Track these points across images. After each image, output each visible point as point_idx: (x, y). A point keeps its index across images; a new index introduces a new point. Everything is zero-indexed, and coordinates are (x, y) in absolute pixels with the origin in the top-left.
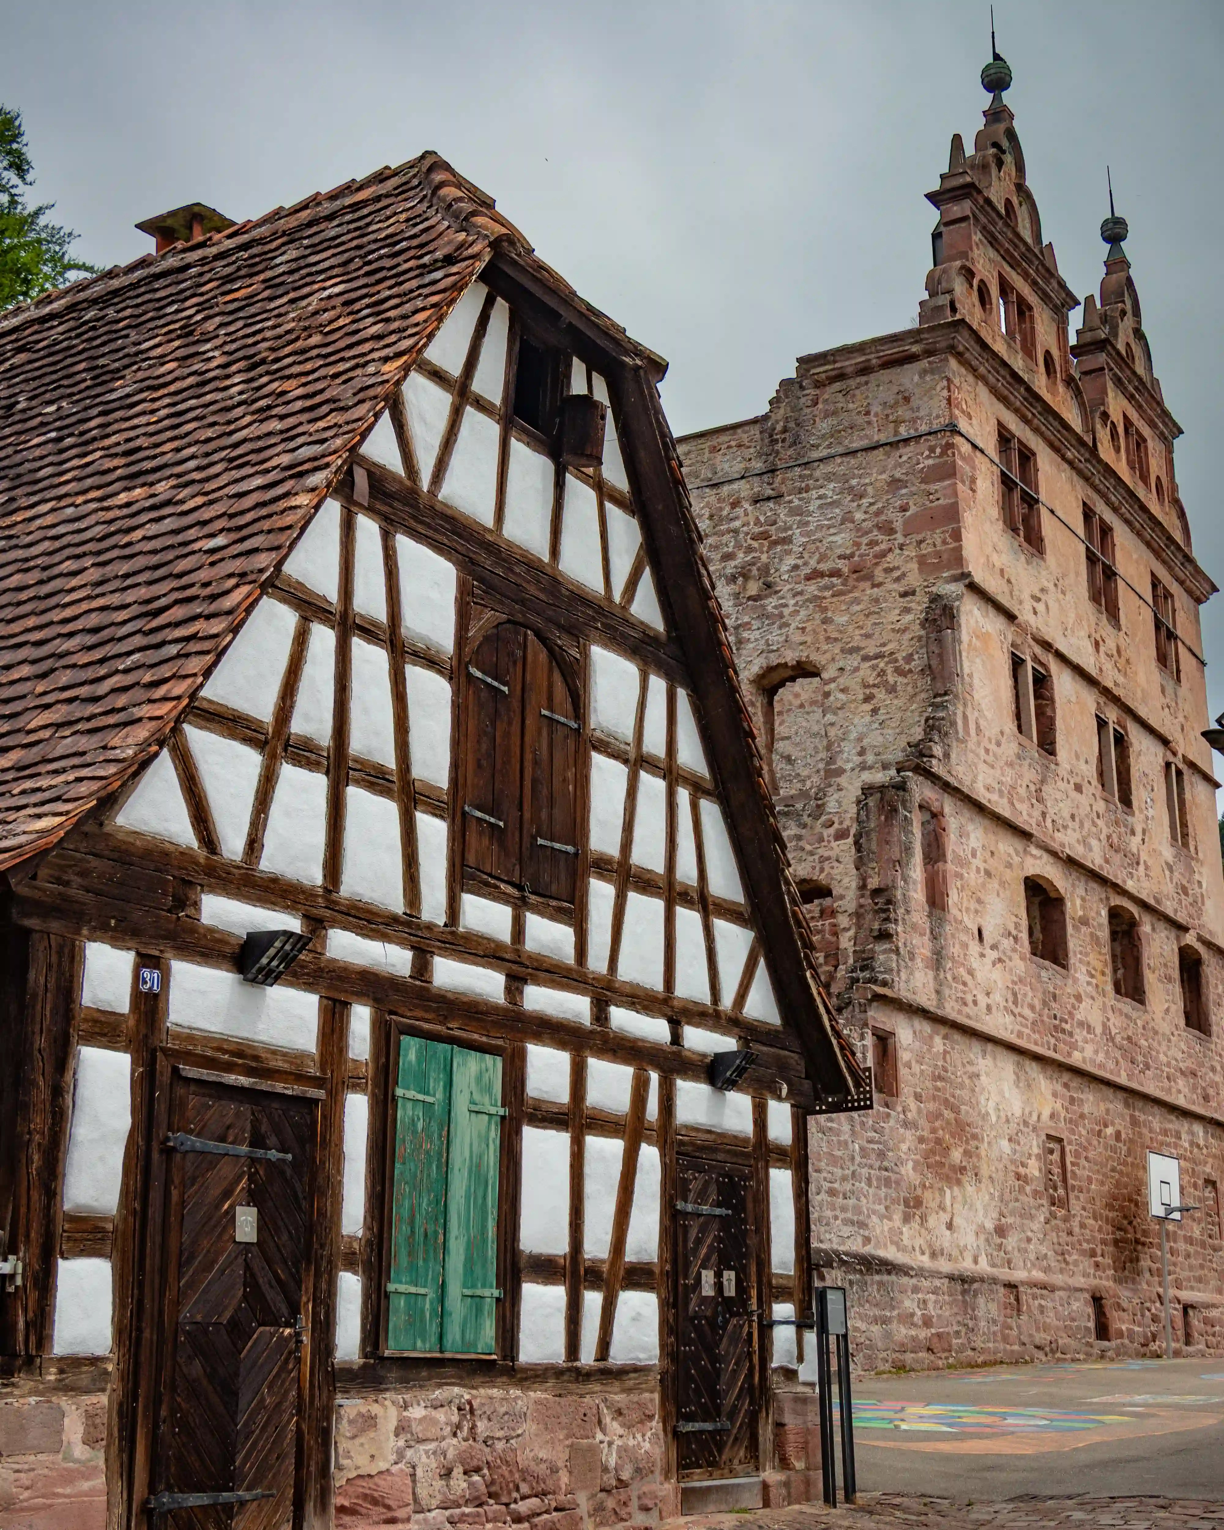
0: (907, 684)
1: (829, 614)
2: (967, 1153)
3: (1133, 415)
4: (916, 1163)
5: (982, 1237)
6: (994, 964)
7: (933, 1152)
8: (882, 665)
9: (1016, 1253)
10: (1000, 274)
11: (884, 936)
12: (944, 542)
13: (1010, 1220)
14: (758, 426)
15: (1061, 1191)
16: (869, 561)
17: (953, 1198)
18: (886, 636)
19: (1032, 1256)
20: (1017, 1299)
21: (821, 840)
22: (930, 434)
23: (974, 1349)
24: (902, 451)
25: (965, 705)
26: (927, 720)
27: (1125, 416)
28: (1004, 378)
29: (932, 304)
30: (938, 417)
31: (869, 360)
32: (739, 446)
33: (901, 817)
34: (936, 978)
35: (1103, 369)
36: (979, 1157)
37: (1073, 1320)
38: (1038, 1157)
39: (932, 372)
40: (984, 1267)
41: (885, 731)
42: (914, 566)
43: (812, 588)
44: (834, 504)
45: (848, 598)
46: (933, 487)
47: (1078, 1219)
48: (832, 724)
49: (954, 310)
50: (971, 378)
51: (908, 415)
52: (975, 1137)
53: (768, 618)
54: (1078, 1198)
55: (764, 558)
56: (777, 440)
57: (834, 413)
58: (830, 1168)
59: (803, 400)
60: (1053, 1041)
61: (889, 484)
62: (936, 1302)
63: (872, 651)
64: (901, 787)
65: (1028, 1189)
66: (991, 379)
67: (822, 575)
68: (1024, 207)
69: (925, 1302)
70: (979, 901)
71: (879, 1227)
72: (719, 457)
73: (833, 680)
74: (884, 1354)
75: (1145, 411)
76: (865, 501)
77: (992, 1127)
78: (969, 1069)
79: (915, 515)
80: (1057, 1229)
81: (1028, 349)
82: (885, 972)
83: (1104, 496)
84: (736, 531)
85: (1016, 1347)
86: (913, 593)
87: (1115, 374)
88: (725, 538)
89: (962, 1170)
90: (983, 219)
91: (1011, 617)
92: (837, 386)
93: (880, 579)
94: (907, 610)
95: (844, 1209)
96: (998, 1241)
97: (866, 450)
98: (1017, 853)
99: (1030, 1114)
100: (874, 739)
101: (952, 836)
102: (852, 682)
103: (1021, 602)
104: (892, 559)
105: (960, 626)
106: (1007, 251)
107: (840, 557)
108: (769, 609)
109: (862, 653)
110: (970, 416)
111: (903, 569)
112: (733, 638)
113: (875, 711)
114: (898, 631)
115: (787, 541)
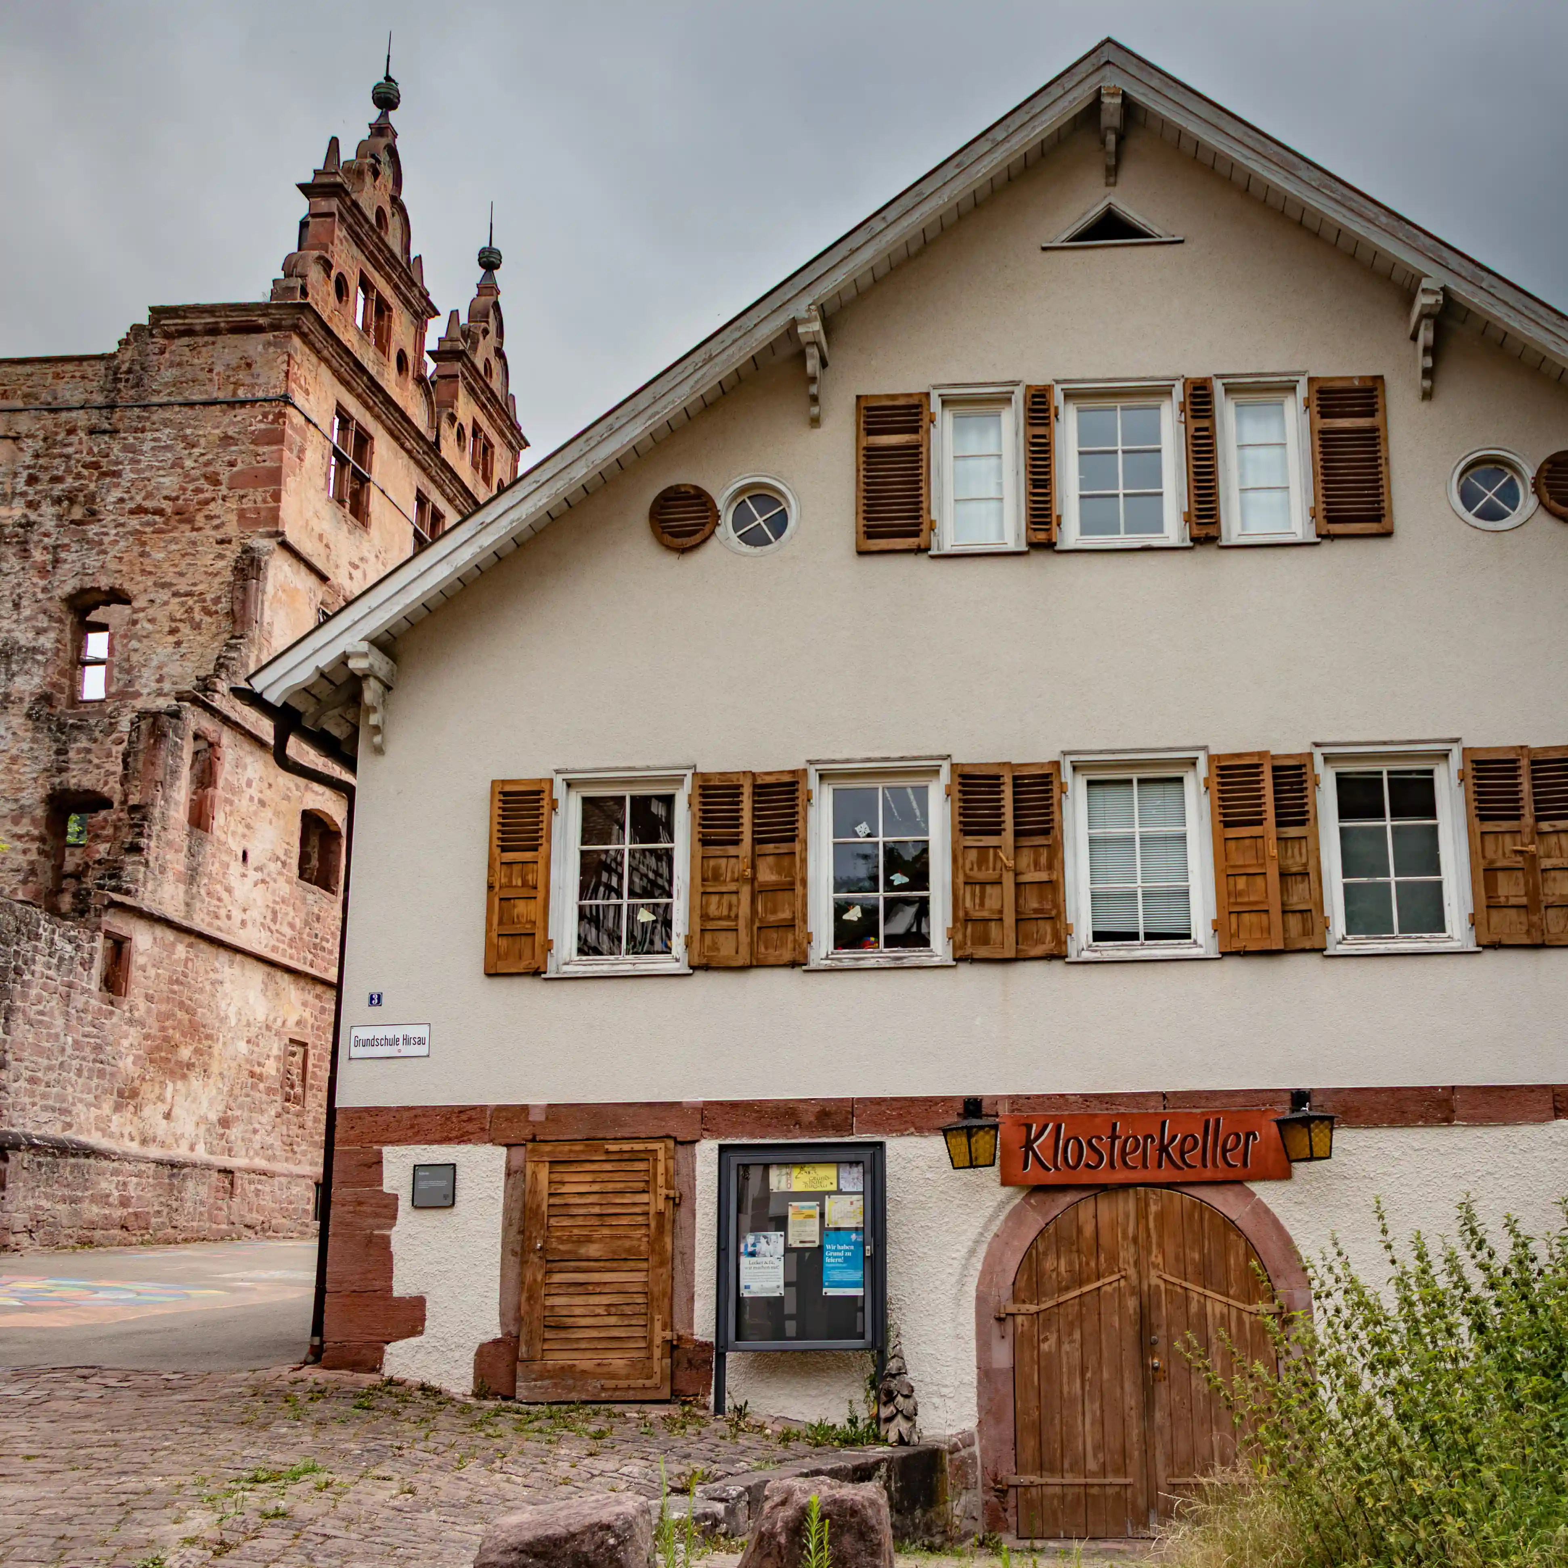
0: (212, 624)
1: (148, 549)
2: (197, 1051)
3: (484, 422)
4: (137, 1058)
5: (203, 1127)
6: (256, 885)
7: (158, 1048)
8: (190, 603)
9: (239, 1142)
10: (361, 272)
11: (136, 849)
12: (264, 501)
13: (238, 1113)
14: (103, 363)
15: (298, 1090)
16: (193, 506)
17: (175, 1090)
18: (199, 577)
19: (257, 1146)
20: (232, 1184)
21: (109, 755)
22: (265, 400)
23: (175, 1227)
24: (238, 411)
26: (217, 660)
27: (475, 421)
29: (284, 284)
30: (275, 387)
31: (219, 323)
32: (83, 377)
33: (171, 743)
34: (186, 892)
35: (457, 376)
36: (211, 1055)
37: (291, 1203)
38: (278, 1058)
39: (275, 345)
40: (201, 1154)
41: (185, 664)
42: (234, 517)
43: (134, 523)
44: (167, 448)
45: (167, 536)
46: (261, 449)
47: (312, 1115)
48: (136, 650)
49: (304, 293)
50: (314, 359)
51: (248, 380)
52: (208, 1037)
53: (88, 543)
54: (315, 1096)
55: (92, 486)
56: (120, 380)
57: (180, 364)
58: (34, 1058)
59: (151, 347)
60: (310, 957)
61: (221, 439)
62: (138, 1184)
63: (183, 588)
64: (176, 714)
65: (261, 1086)
66: (334, 363)
67: (146, 511)
68: (397, 217)
69: (125, 1184)
70: (248, 827)
71: (83, 1114)
72: (61, 383)
73: (143, 610)
74: (70, 1231)
75: (495, 421)
76: (196, 451)
77: (230, 1029)
78: (212, 975)
79: (241, 473)
80: (288, 1123)
81: (382, 345)
82: (131, 882)
83: (439, 487)
84: (68, 457)
85: (224, 1227)
86: (229, 542)
87: (469, 384)
88: (56, 462)
89: (190, 1066)
90: (350, 220)
91: (323, 578)
92: (185, 340)
93: (201, 525)
94: (220, 556)
95: (44, 1096)
96: (222, 1131)
97: (203, 404)
98: (298, 788)
99: (275, 1020)
100: (173, 669)
101: (227, 765)
102: (161, 615)
103: (337, 567)
104: (214, 508)
105: (266, 578)
106: (371, 252)
107: (166, 498)
108: (90, 535)
109: (174, 589)
110: (307, 392)
111: (223, 519)
112: (50, 557)
113: (178, 644)
114: (210, 574)
115: (116, 474)
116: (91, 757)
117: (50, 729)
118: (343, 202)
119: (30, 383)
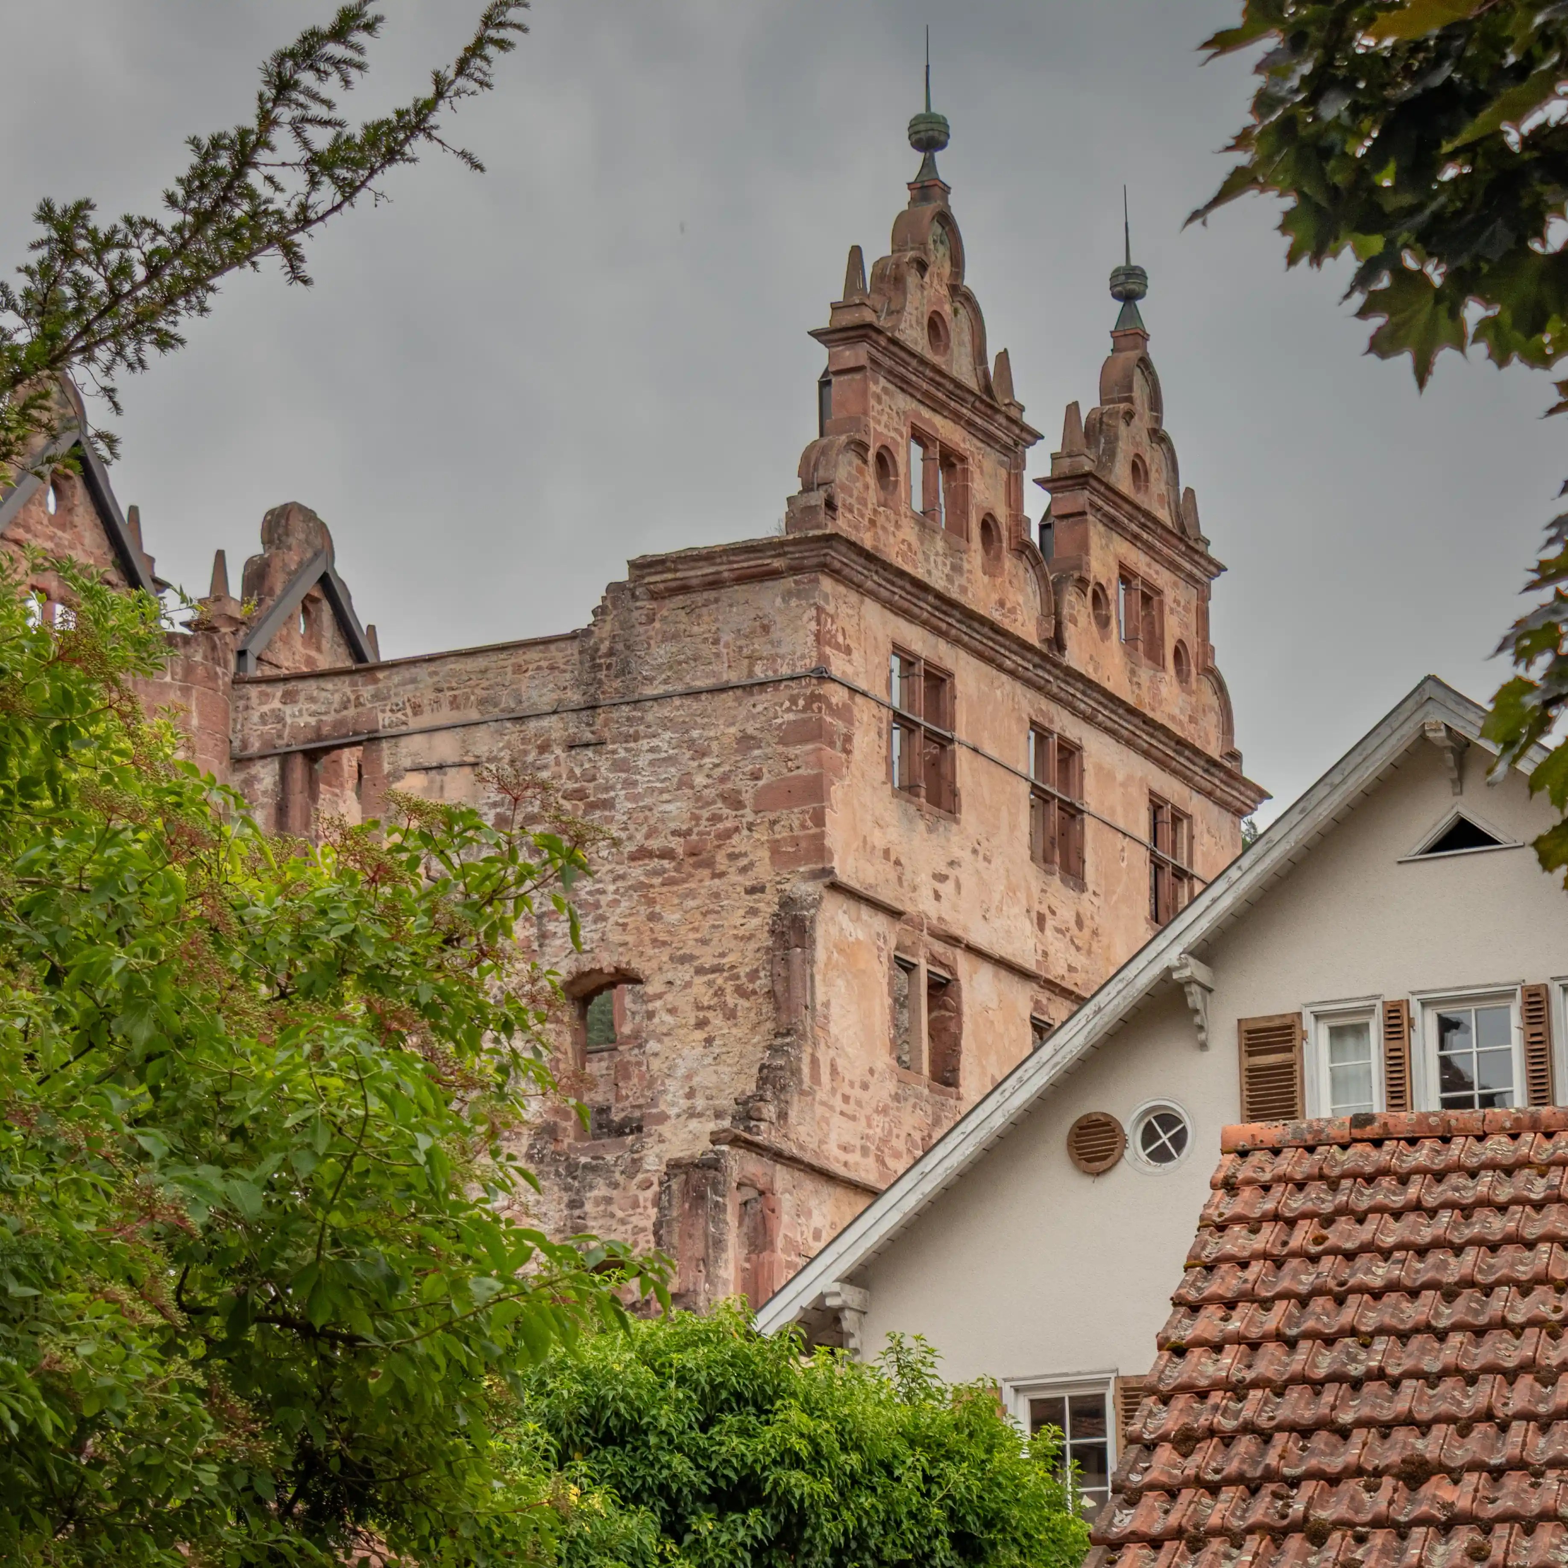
0: (749, 1009)
1: (658, 909)
3: (1139, 561)
8: (720, 981)
10: (913, 425)
12: (803, 826)
14: (577, 643)
16: (711, 841)
18: (728, 944)
21: (635, 1205)
22: (792, 679)
24: (757, 698)
25: (815, 1045)
26: (761, 1070)
27: (1122, 565)
28: (902, 588)
29: (802, 502)
30: (803, 657)
31: (718, 573)
32: (552, 668)
33: (711, 1204)
35: (1083, 513)
39: (799, 595)
41: (720, 1069)
42: (765, 854)
43: (637, 872)
44: (670, 760)
45: (681, 889)
46: (794, 751)
48: (656, 1055)
49: (832, 504)
50: (853, 597)
51: (767, 650)
53: (580, 907)
55: (578, 824)
56: (600, 666)
57: (675, 637)
59: (636, 614)
61: (739, 741)
63: (708, 962)
64: (713, 1165)
66: (883, 593)
67: (650, 855)
68: (961, 315)
72: (525, 680)
73: (659, 996)
75: (1159, 552)
76: (708, 761)
79: (769, 787)
81: (957, 521)
83: (1067, 707)
84: (544, 785)
86: (762, 889)
87: (1106, 515)
88: (530, 793)
90: (887, 362)
91: (895, 914)
92: (679, 600)
93: (723, 868)
94: (753, 912)
97: (711, 691)
100: (706, 1078)
101: (785, 1218)
102: (682, 1000)
103: (914, 889)
104: (738, 843)
105: (814, 942)
106: (926, 394)
107: (674, 833)
108: (583, 895)
109: (696, 963)
110: (848, 651)
111: (751, 857)
112: (534, 930)
113: (709, 1041)
114: (742, 938)
115: (608, 804)
116: (614, 1208)
117: (558, 1174)
118: (875, 344)
119: (485, 684)
